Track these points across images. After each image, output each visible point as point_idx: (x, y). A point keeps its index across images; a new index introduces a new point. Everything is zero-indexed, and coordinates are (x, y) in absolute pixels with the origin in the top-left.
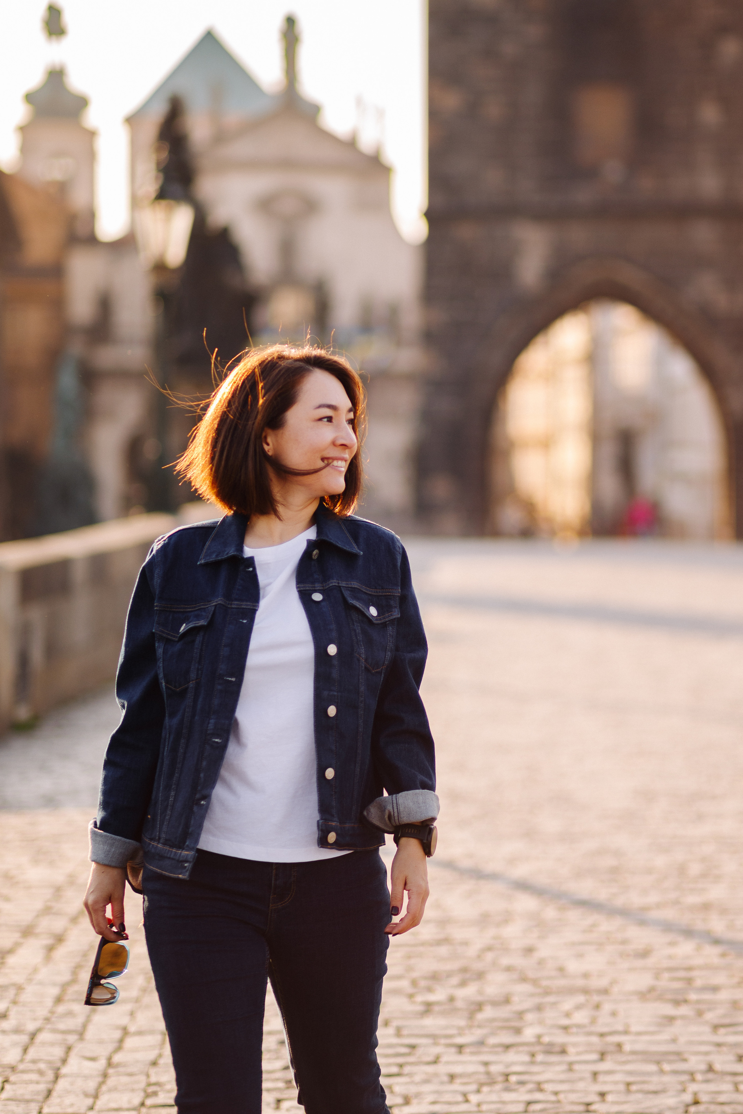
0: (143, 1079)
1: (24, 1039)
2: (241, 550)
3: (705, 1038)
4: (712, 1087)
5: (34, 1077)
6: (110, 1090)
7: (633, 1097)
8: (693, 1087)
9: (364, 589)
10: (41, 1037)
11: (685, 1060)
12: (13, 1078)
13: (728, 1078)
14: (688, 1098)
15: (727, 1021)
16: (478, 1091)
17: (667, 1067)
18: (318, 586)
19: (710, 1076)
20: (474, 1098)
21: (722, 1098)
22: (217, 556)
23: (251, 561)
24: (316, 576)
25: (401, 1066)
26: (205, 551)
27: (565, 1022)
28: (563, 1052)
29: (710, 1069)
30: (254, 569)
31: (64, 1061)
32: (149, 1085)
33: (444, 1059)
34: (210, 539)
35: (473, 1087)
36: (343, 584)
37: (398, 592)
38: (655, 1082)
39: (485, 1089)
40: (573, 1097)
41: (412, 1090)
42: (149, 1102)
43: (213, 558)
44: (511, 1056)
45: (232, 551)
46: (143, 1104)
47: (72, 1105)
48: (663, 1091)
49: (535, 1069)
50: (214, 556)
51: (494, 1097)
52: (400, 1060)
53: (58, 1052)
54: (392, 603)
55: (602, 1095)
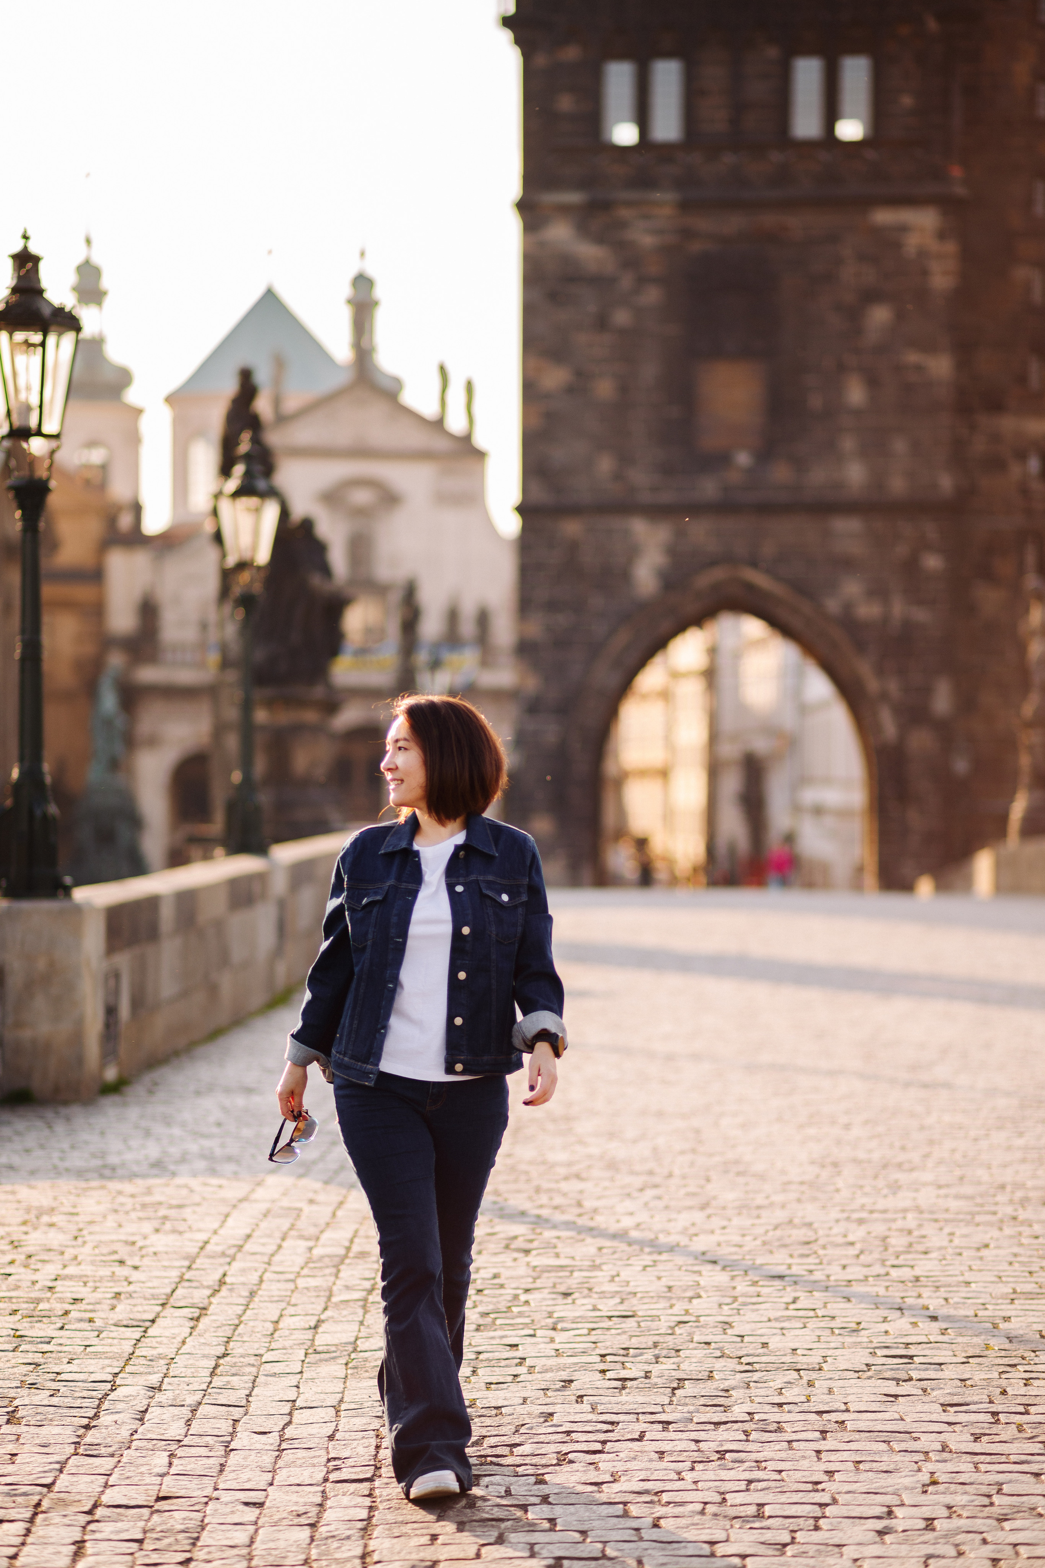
0: (323, 1453)
1: (186, 1412)
2: (411, 845)
3: (934, 1417)
4: (950, 1467)
5: (203, 1451)
6: (288, 1466)
7: (863, 1476)
8: (928, 1467)
9: (499, 880)
10: (203, 1410)
11: (916, 1439)
12: (179, 1452)
13: (968, 1458)
14: (925, 1478)
15: (956, 1400)
16: (693, 1469)
17: (896, 1446)
18: (461, 880)
19: (945, 1455)
20: (689, 1476)
21: (962, 1478)
22: (393, 848)
23: (417, 854)
24: (461, 872)
25: (604, 1442)
26: (385, 843)
27: (777, 1400)
28: (779, 1430)
29: (944, 1448)
30: (419, 859)
31: (233, 1434)
32: (329, 1460)
33: (648, 1436)
34: (390, 835)
35: (688, 1465)
36: (481, 878)
37: (526, 881)
38: (888, 1461)
39: (699, 1467)
40: (798, 1475)
41: (620, 1467)
42: (333, 1477)
43: (390, 849)
44: (722, 1433)
45: (404, 845)
46: (326, 1480)
47: (249, 1480)
48: (897, 1470)
49: (750, 1447)
50: (391, 848)
51: (710, 1475)
52: (602, 1437)
53: (225, 1427)
54: (521, 890)
55: (830, 1473)
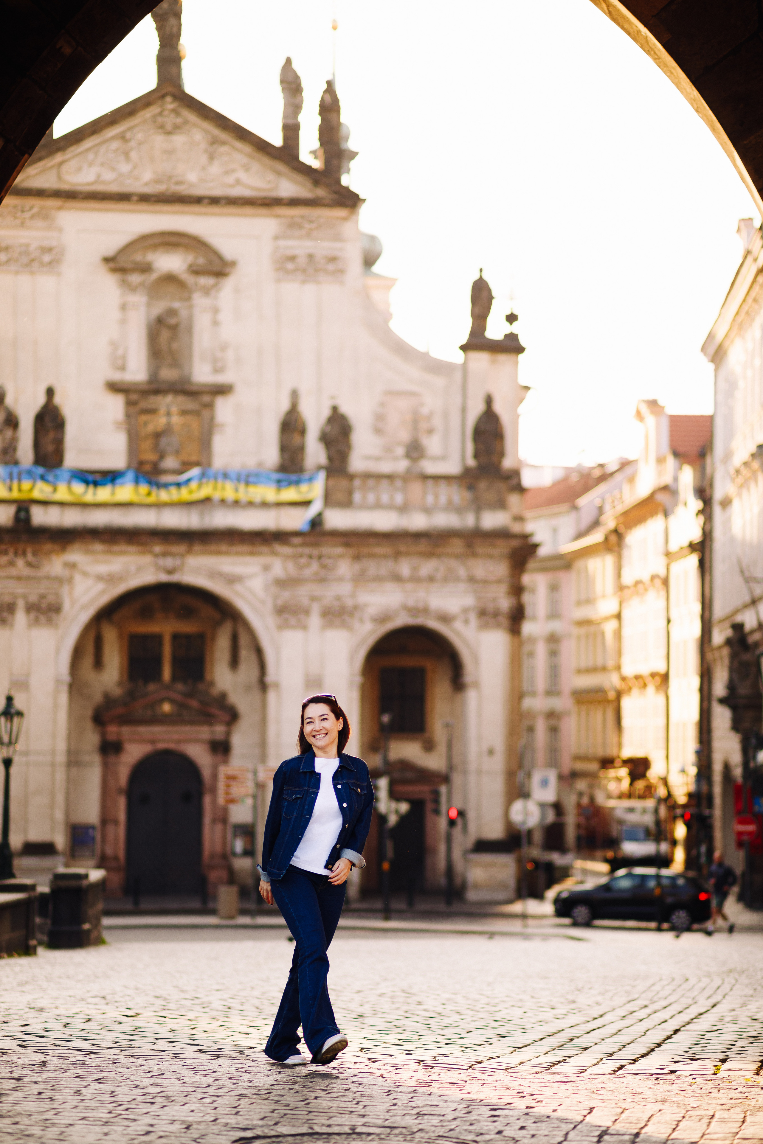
9: (356, 782)
18: (340, 783)
24: (339, 779)
36: (349, 781)
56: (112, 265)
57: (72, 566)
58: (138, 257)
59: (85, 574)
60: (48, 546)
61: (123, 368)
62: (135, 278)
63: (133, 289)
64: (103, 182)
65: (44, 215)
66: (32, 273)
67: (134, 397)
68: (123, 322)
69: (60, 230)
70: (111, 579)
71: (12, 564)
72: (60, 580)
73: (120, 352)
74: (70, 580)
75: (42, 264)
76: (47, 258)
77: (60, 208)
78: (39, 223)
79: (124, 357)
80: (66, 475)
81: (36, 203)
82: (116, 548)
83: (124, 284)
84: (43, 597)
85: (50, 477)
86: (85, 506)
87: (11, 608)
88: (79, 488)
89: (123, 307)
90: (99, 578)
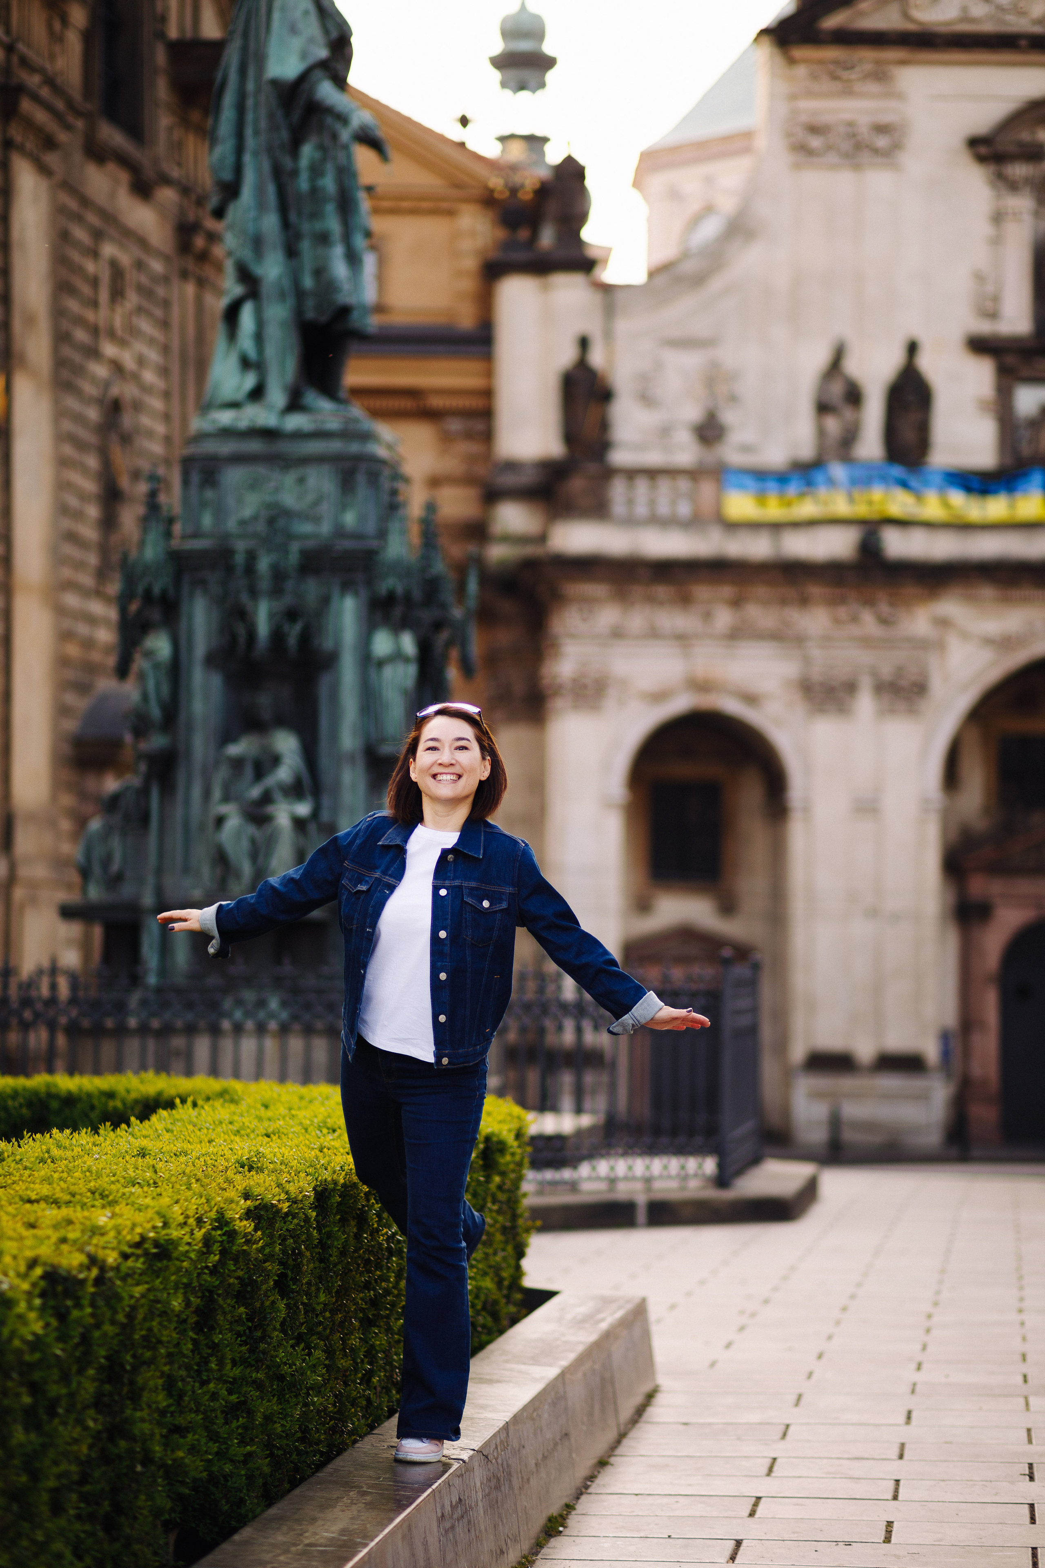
9: (481, 888)
18: (446, 883)
36: (463, 884)
54: (502, 898)
56: (983, 150)
57: (943, 623)
58: (1025, 136)
59: (965, 636)
60: (910, 590)
61: (993, 315)
62: (1019, 170)
63: (1013, 186)
64: (972, 20)
65: (880, 76)
66: (857, 167)
67: (1010, 360)
68: (996, 241)
69: (900, 96)
70: (1005, 643)
71: (855, 619)
72: (923, 645)
73: (990, 288)
74: (940, 646)
75: (876, 151)
76: (882, 142)
77: (903, 63)
78: (873, 87)
79: (996, 299)
80: (937, 479)
81: (867, 56)
82: (1016, 593)
83: (1000, 177)
84: (900, 671)
85: (913, 482)
86: (965, 527)
87: (851, 687)
88: (958, 498)
89: (998, 218)
90: (988, 641)
